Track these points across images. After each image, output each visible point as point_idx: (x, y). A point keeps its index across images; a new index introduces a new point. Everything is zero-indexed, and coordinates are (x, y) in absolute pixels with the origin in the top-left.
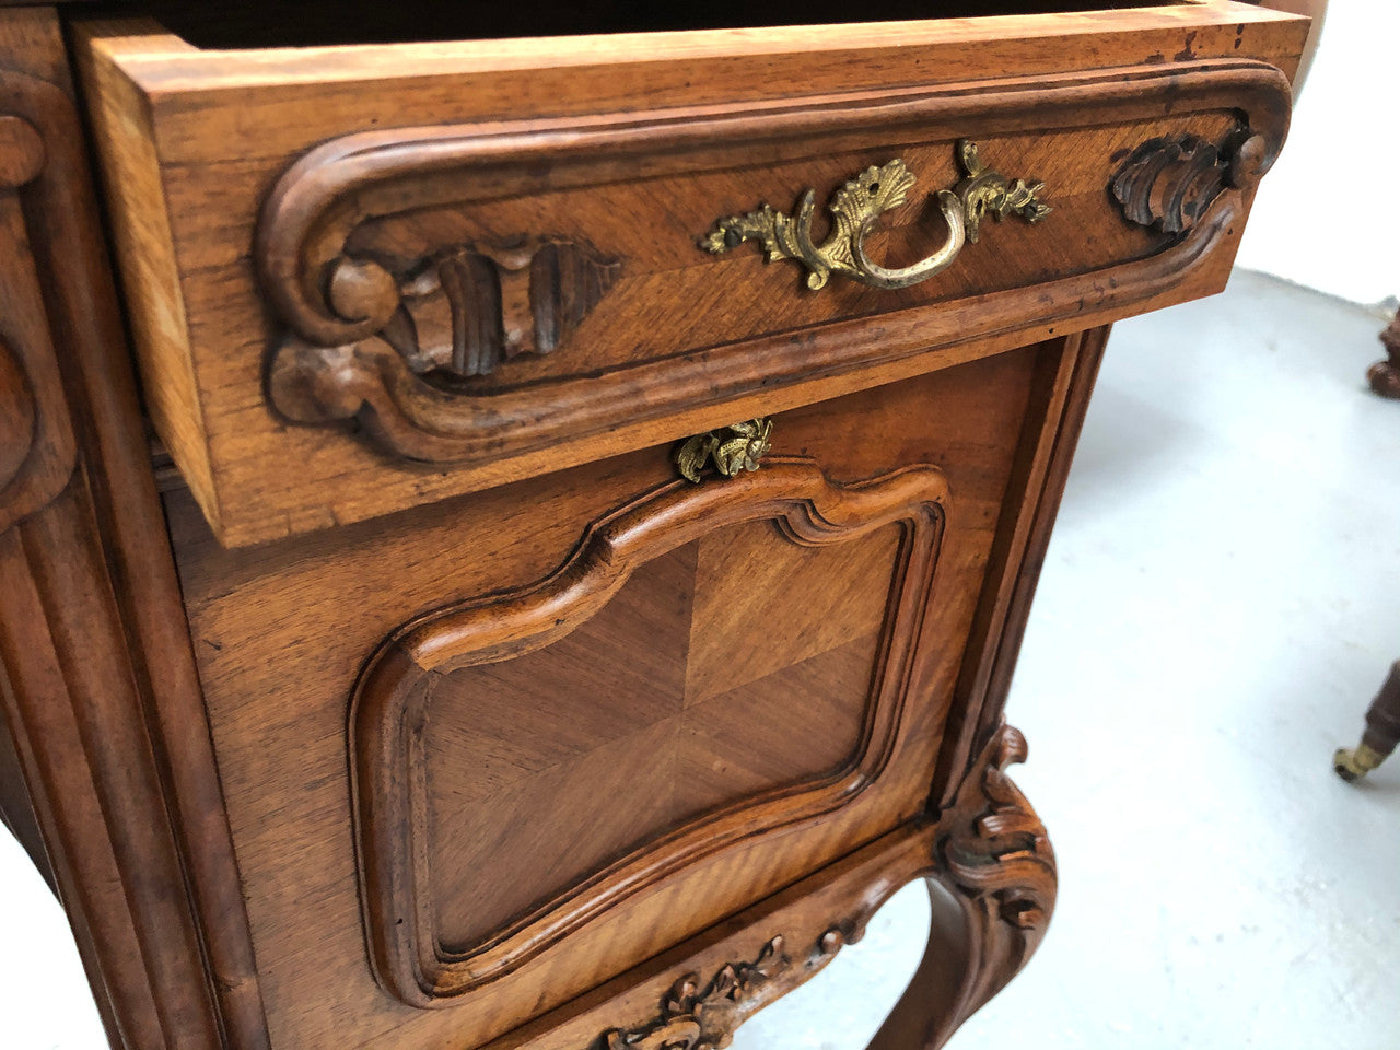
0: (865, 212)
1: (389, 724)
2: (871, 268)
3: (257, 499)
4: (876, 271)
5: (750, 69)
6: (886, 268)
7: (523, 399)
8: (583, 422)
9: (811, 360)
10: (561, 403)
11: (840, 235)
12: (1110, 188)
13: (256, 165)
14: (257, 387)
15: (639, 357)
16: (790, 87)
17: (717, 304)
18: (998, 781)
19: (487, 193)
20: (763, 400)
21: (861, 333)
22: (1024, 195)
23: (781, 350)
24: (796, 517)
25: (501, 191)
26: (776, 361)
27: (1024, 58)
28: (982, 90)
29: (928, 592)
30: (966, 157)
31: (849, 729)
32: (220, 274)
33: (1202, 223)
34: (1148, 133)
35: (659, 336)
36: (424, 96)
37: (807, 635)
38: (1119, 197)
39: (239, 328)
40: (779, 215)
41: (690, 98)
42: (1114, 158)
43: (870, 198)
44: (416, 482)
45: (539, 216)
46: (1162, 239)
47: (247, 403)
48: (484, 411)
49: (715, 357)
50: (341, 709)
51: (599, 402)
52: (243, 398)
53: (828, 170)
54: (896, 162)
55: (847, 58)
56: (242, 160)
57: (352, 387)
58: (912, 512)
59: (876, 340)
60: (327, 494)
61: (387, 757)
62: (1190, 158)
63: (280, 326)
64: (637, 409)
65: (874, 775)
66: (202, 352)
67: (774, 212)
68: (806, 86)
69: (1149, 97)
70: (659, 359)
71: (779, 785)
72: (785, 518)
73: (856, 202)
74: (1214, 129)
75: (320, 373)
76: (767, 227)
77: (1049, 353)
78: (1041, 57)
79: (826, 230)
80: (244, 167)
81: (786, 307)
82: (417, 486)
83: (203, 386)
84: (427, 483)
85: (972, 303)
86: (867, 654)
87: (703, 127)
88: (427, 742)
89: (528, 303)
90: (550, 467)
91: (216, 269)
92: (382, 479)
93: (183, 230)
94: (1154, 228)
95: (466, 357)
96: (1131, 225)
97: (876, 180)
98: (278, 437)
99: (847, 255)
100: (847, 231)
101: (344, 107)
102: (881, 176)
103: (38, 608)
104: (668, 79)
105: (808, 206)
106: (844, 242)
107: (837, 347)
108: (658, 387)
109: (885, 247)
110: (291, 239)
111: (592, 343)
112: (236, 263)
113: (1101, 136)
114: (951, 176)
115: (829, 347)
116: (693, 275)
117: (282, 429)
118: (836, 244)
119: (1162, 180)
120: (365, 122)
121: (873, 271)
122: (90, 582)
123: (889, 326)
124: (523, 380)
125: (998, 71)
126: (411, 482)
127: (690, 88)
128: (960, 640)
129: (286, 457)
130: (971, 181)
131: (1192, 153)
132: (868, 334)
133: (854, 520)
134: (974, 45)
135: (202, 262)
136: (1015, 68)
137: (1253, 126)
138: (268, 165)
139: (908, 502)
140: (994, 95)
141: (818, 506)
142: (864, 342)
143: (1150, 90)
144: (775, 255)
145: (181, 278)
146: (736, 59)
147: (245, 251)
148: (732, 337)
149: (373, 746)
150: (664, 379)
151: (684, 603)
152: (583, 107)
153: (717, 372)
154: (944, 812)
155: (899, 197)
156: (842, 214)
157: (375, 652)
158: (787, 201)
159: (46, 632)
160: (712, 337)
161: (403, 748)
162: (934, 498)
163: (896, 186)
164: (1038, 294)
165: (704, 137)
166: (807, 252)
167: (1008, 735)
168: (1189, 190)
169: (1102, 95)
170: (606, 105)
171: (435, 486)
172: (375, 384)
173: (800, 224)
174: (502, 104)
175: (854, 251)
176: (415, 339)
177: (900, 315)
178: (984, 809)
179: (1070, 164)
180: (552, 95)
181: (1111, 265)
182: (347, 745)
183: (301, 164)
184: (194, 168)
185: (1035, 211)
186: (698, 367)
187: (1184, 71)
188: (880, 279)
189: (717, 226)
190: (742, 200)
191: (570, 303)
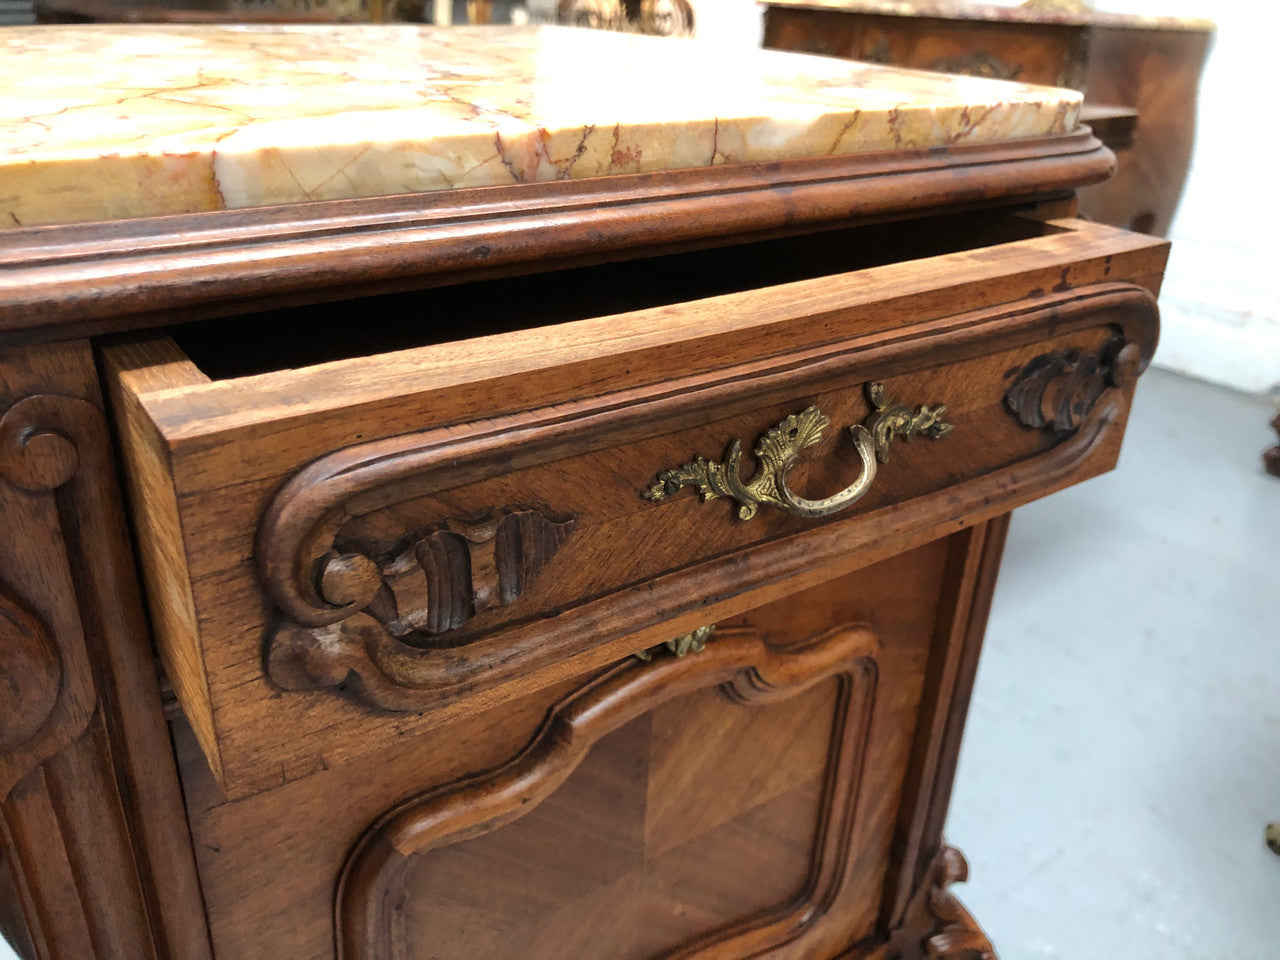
0: (788, 453)
1: (373, 908)
2: (795, 500)
3: (255, 756)
4: (799, 503)
5: (680, 352)
6: (808, 499)
7: (490, 644)
8: (544, 657)
9: (746, 578)
10: (524, 645)
11: (765, 473)
12: (1005, 401)
13: (257, 486)
14: (257, 664)
15: (593, 592)
16: (715, 361)
17: (660, 540)
18: (942, 900)
19: (458, 482)
20: (705, 613)
21: (789, 550)
22: (928, 418)
23: (719, 572)
24: (741, 682)
25: (468, 480)
26: (714, 581)
27: (921, 309)
28: (884, 343)
29: (866, 735)
30: (873, 396)
31: (800, 865)
32: (225, 578)
33: (1090, 420)
34: (1035, 351)
35: (610, 572)
36: (402, 411)
37: (758, 784)
38: (1014, 407)
39: (240, 618)
40: (711, 464)
41: (630, 382)
42: (1007, 375)
43: (790, 441)
44: (396, 724)
45: (502, 491)
46: (1055, 437)
47: (248, 678)
48: (456, 660)
49: (660, 584)
50: (328, 894)
51: (557, 638)
52: (245, 673)
53: (752, 422)
54: (811, 409)
55: (764, 332)
56: (245, 483)
57: (340, 660)
58: (848, 666)
59: (803, 554)
60: (319, 744)
61: (371, 935)
62: (1074, 369)
63: (276, 614)
64: (592, 640)
65: (825, 906)
66: (209, 642)
67: (707, 461)
68: (729, 359)
69: (1033, 327)
70: (611, 591)
71: (736, 923)
72: (731, 684)
73: (779, 446)
74: (1093, 339)
75: (312, 650)
76: (701, 475)
77: (959, 542)
78: (935, 306)
79: (752, 470)
80: (248, 488)
81: (721, 535)
82: (397, 727)
83: (209, 669)
84: (406, 723)
85: (887, 513)
86: (813, 795)
87: (642, 408)
88: (408, 917)
89: (494, 563)
90: (514, 694)
91: (222, 573)
92: (366, 726)
93: (194, 545)
94: (1048, 428)
95: (439, 617)
96: (1027, 427)
97: (794, 426)
98: (273, 703)
99: (772, 490)
100: (772, 469)
101: (334, 430)
102: (799, 422)
103: (58, 834)
104: (610, 370)
105: (737, 454)
106: (769, 479)
107: (768, 565)
108: (608, 617)
109: (806, 474)
110: (288, 547)
111: (551, 586)
112: (238, 567)
113: (994, 360)
114: (862, 411)
115: (760, 563)
116: (638, 519)
117: (278, 696)
118: (763, 481)
119: (1052, 388)
120: (352, 439)
121: (797, 504)
122: (104, 808)
123: (814, 541)
124: (489, 626)
125: (897, 322)
126: (391, 725)
127: (630, 375)
128: (899, 774)
129: (281, 719)
130: (879, 414)
131: (1075, 365)
132: (795, 549)
133: (794, 679)
134: (875, 305)
135: (209, 570)
136: (912, 317)
137: (1127, 334)
138: (267, 485)
139: (844, 659)
140: (896, 345)
141: (760, 672)
142: (792, 557)
143: (1034, 321)
144: (708, 496)
145: (192, 584)
146: (668, 346)
147: (247, 554)
148: (675, 565)
149: (358, 927)
150: (616, 610)
151: (640, 769)
152: (539, 402)
153: (663, 597)
154: (894, 933)
155: (816, 436)
156: (766, 456)
157: (359, 840)
158: (718, 452)
159: (64, 854)
160: (657, 567)
161: (385, 926)
162: (866, 654)
163: (813, 429)
164: (947, 497)
165: (644, 416)
166: (737, 490)
167: (949, 855)
168: (1076, 394)
169: (990, 332)
170: (557, 397)
171: (412, 725)
172: (360, 654)
173: (730, 469)
174: (470, 409)
175: (779, 487)
176: (395, 608)
177: (822, 530)
178: (930, 929)
179: (967, 387)
180: (511, 397)
181: (1011, 462)
182: (334, 926)
183: (297, 482)
184: (205, 496)
185: (939, 430)
186: (645, 595)
187: (1062, 302)
188: (803, 510)
189: (657, 478)
190: (678, 456)
191: (531, 558)
